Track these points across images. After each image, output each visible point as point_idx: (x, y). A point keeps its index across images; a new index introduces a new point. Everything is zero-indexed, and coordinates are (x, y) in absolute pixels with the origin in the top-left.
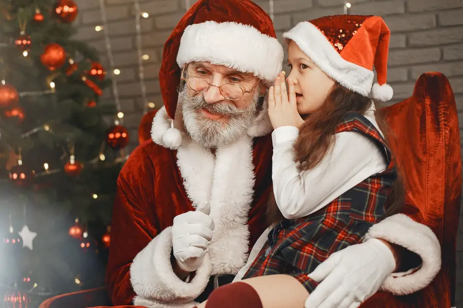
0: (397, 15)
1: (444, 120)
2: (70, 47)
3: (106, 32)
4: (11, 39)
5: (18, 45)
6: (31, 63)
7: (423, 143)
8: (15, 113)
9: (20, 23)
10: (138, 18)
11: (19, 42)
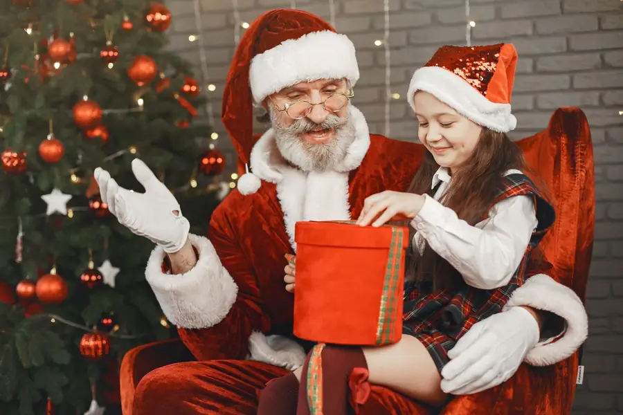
0: (525, 36)
1: (581, 162)
2: (162, 60)
3: (201, 43)
4: (95, 50)
5: (104, 57)
6: (117, 76)
7: (556, 185)
8: (97, 133)
9: (107, 33)
10: (237, 29)
11: (105, 54)
